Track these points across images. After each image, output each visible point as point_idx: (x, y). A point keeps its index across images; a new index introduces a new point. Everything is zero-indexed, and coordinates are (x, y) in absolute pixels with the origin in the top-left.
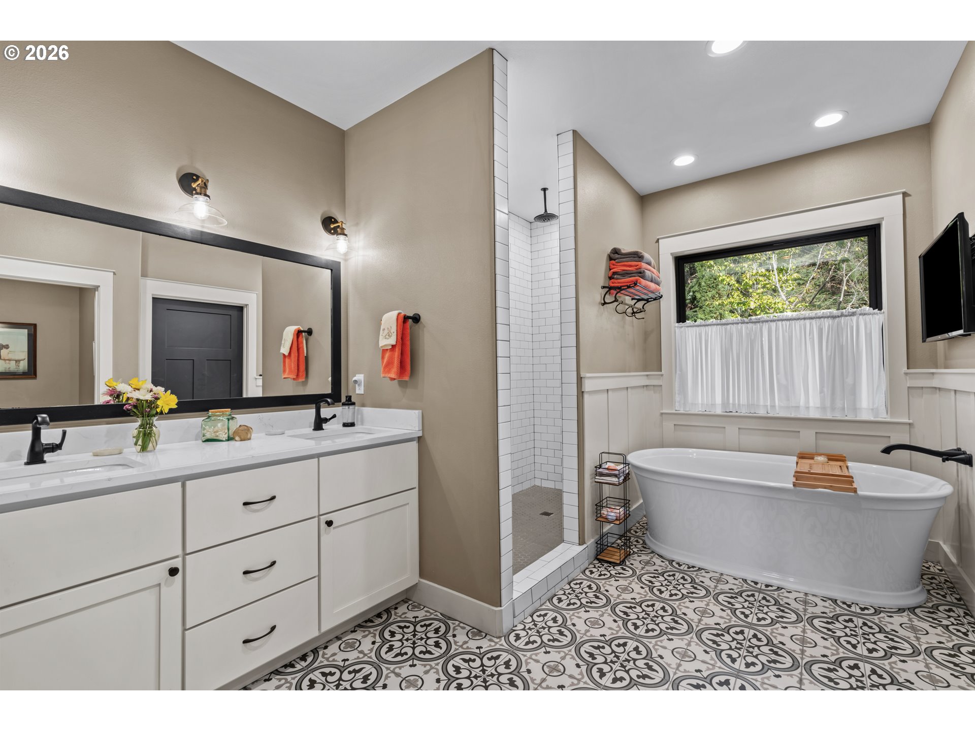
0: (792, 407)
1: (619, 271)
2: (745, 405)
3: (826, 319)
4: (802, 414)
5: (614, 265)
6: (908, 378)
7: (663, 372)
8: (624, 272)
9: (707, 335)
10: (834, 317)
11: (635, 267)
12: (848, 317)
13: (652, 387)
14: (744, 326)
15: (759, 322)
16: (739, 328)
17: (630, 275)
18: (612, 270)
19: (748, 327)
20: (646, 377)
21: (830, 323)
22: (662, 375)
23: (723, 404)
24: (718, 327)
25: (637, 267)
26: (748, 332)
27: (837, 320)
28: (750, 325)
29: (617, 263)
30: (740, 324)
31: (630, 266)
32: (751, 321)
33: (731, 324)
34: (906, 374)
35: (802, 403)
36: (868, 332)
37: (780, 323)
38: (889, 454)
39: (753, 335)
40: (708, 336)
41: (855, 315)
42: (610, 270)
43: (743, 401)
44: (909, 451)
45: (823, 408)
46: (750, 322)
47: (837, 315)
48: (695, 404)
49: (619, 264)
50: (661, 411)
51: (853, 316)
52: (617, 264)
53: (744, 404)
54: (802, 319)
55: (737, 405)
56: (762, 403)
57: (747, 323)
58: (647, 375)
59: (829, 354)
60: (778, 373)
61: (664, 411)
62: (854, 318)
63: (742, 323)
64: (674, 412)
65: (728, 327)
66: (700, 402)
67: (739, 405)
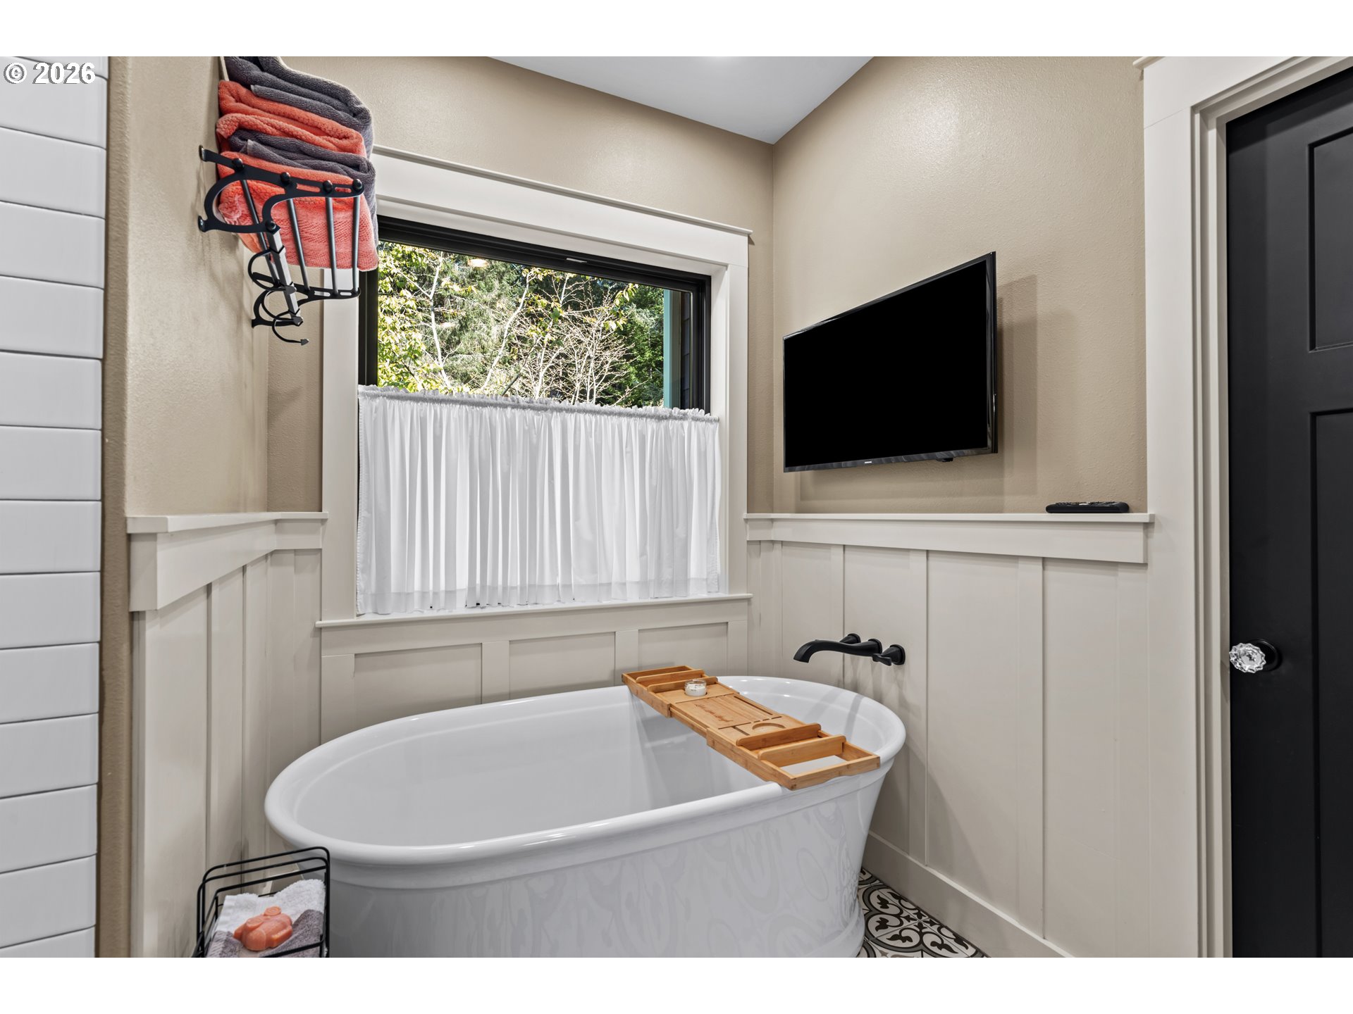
0: (601, 585)
1: (269, 129)
2: (516, 588)
3: (649, 420)
4: (615, 599)
5: (239, 100)
6: (748, 526)
7: (326, 511)
8: (289, 139)
9: (438, 425)
10: (660, 418)
11: (336, 141)
12: (677, 422)
13: (292, 555)
14: (518, 412)
15: (546, 409)
16: (509, 416)
17: (317, 162)
18: (229, 116)
19: (525, 418)
20: (272, 527)
21: (655, 427)
22: (323, 521)
23: (472, 588)
24: (464, 407)
25: (344, 142)
26: (526, 428)
27: (664, 423)
28: (530, 413)
29: (257, 95)
30: (509, 409)
31: (318, 130)
32: (531, 405)
33: (491, 405)
34: (746, 520)
35: (615, 578)
36: (703, 450)
37: (582, 416)
38: (807, 661)
39: (535, 436)
40: (441, 426)
41: (687, 419)
42: (222, 112)
43: (515, 579)
44: (841, 654)
45: (644, 584)
46: (529, 407)
47: (664, 414)
48: (408, 594)
49: (265, 104)
50: (318, 623)
51: (684, 420)
52: (255, 101)
53: (514, 585)
54: (616, 414)
55: (500, 589)
56: (548, 581)
57: (524, 408)
58: (276, 522)
59: (654, 484)
60: (577, 518)
61: (326, 622)
62: (686, 424)
63: (513, 407)
64: (355, 620)
65: (486, 411)
66: (417, 586)
67: (505, 588)
